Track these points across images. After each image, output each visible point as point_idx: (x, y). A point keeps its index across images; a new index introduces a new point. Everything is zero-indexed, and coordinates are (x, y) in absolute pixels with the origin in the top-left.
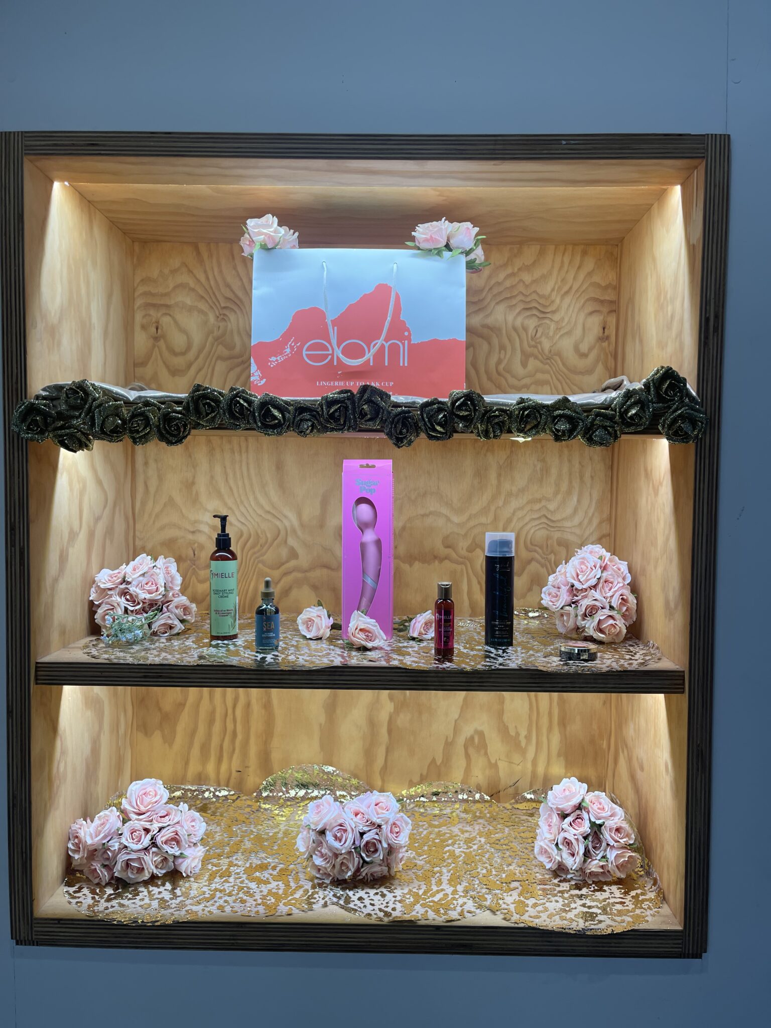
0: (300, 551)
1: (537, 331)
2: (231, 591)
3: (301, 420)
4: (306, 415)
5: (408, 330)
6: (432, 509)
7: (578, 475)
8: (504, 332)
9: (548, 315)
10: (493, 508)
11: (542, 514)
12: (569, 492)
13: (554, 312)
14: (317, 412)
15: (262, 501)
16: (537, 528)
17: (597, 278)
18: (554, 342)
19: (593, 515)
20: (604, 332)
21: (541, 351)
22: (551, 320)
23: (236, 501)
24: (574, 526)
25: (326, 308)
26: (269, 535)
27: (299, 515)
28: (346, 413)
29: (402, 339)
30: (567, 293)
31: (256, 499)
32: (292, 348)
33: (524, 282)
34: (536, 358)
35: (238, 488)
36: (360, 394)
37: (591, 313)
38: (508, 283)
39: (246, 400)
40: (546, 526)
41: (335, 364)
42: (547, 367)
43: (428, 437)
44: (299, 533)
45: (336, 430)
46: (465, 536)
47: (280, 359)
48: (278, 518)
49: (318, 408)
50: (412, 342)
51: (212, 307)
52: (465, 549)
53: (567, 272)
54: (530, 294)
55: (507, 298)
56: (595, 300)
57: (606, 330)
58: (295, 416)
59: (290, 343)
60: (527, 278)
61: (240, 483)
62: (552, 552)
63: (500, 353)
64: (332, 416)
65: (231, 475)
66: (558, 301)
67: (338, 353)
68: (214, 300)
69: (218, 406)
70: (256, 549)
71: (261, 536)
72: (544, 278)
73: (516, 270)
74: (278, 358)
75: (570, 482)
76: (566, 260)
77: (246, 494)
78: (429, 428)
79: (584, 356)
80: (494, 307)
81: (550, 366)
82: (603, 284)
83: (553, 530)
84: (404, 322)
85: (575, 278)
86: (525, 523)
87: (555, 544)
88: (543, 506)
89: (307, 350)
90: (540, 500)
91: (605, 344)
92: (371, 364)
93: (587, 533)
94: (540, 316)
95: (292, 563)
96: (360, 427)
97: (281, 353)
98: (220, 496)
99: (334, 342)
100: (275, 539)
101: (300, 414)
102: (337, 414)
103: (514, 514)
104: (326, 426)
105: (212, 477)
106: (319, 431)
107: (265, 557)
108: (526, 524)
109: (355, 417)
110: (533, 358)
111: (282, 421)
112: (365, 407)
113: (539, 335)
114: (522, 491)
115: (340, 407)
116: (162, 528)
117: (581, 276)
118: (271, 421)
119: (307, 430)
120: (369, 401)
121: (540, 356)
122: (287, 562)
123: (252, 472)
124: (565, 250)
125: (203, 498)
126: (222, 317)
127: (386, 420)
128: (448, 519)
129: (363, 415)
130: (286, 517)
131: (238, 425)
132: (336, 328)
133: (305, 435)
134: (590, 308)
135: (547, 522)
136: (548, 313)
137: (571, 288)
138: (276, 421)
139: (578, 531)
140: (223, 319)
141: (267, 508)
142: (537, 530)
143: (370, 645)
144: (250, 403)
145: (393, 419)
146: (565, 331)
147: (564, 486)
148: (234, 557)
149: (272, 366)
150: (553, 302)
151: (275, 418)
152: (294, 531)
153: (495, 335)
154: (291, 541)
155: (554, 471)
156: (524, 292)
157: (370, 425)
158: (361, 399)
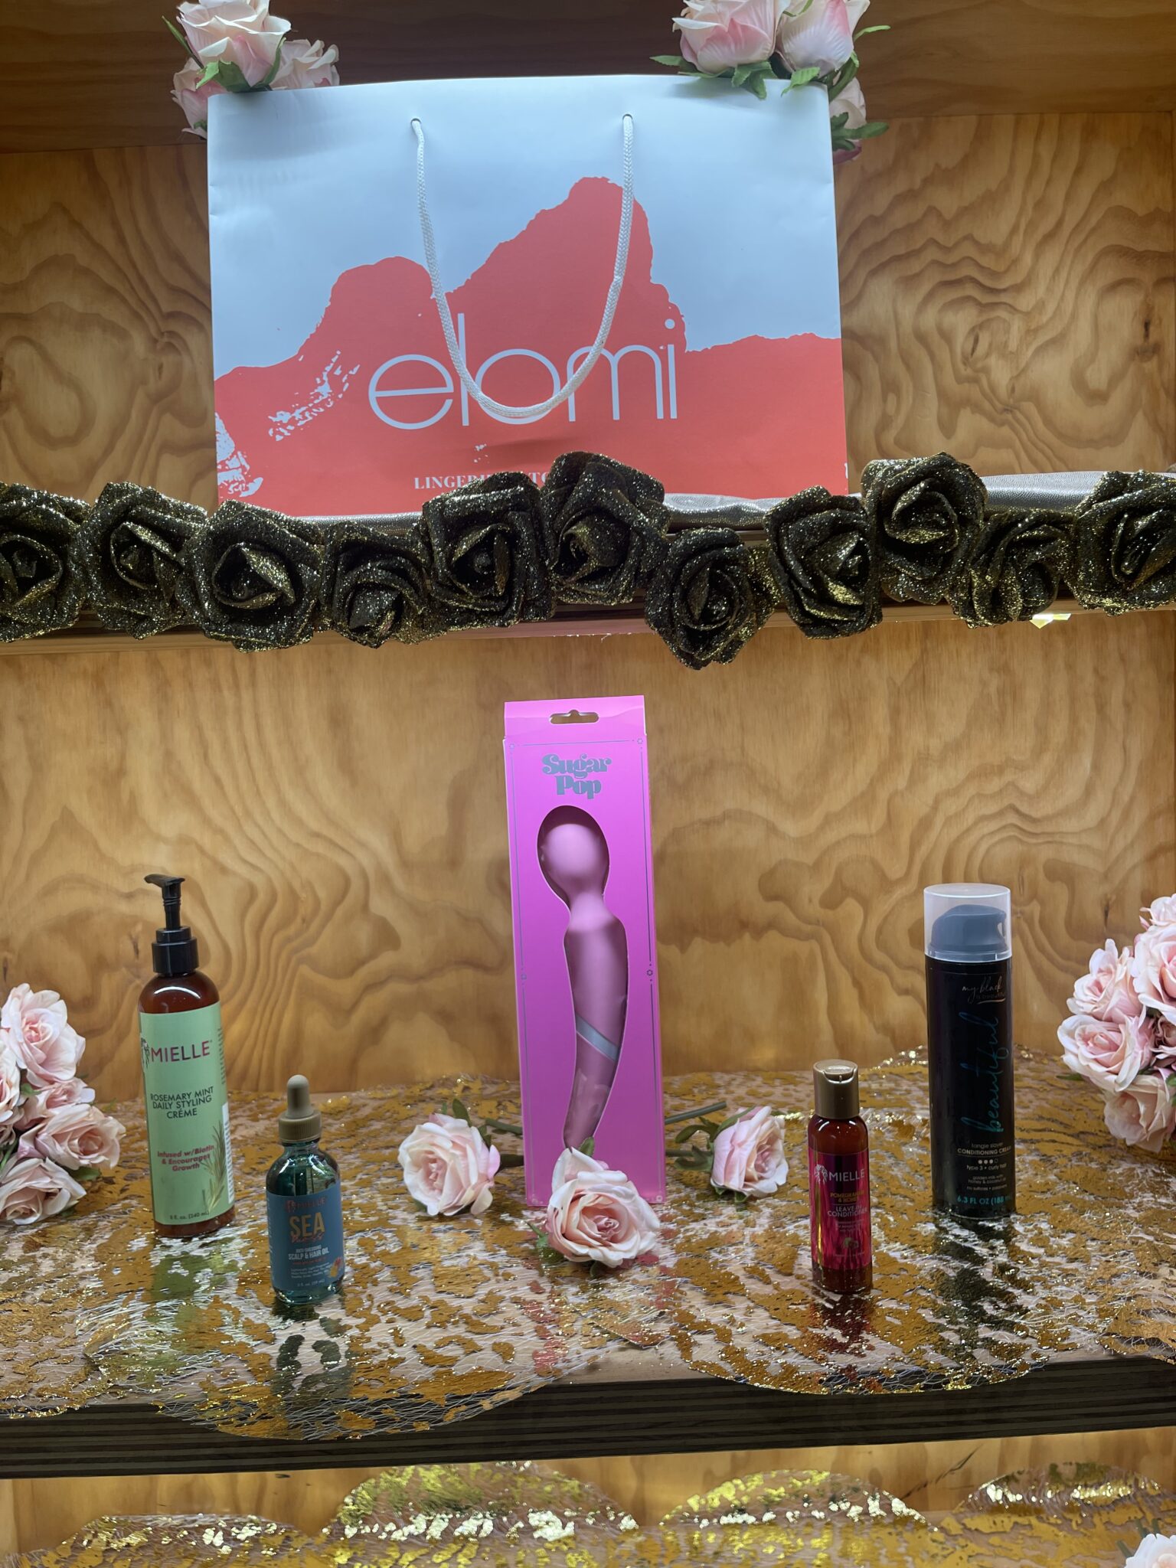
0: (404, 928)
1: (976, 341)
2: (203, 1096)
3: (357, 589)
4: (373, 571)
5: (675, 314)
6: (729, 805)
7: (1091, 701)
8: (893, 344)
9: (1004, 298)
10: (883, 795)
11: (1006, 803)
12: (1071, 746)
13: (1018, 288)
14: (412, 558)
15: (301, 809)
16: (997, 838)
17: (1122, 197)
18: (1022, 365)
19: (1132, 799)
20: (1147, 335)
21: (988, 390)
22: (1013, 309)
23: (234, 812)
24: (1085, 831)
25: (430, 256)
26: (322, 894)
27: (396, 838)
28: (512, 557)
29: (658, 339)
30: (1050, 237)
31: (282, 803)
32: (335, 382)
33: (940, 215)
34: (977, 408)
35: (235, 776)
36: (558, 486)
37: (1114, 287)
38: (900, 218)
39: (161, 530)
40: (1016, 833)
41: (466, 422)
42: (1005, 431)
43: (803, 626)
44: (399, 882)
45: (481, 618)
46: (817, 867)
47: (301, 415)
48: (343, 850)
49: (414, 543)
50: (689, 348)
51: (137, 315)
52: (816, 901)
53: (1048, 182)
54: (957, 244)
55: (898, 258)
56: (1122, 252)
57: (1152, 328)
58: (334, 575)
59: (328, 369)
60: (947, 201)
61: (241, 766)
62: (1034, 896)
63: (885, 400)
64: (462, 569)
65: (215, 749)
66: (1028, 259)
67: (473, 387)
68: (143, 295)
69: (63, 556)
70: (292, 930)
71: (303, 895)
72: (992, 199)
73: (918, 183)
74: (297, 414)
75: (1074, 720)
76: (1046, 152)
77: (258, 792)
78: (807, 592)
79: (1098, 397)
80: (865, 282)
81: (1013, 429)
82: (1141, 211)
83: (1034, 841)
84: (661, 291)
85: (1068, 198)
86: (965, 826)
87: (1041, 876)
88: (1009, 784)
89: (379, 388)
90: (1000, 770)
91: (1151, 366)
92: (572, 418)
93: (1120, 844)
94: (984, 302)
95: (387, 960)
96: (560, 603)
97: (304, 401)
98: (191, 800)
99: (459, 355)
100: (337, 903)
101: (350, 567)
102: (481, 560)
103: (935, 807)
104: (444, 605)
105: (169, 755)
106: (421, 623)
107: (314, 950)
108: (968, 830)
109: (544, 571)
110: (968, 409)
111: (291, 596)
112: (582, 530)
113: (981, 349)
114: (955, 748)
115: (489, 536)
116: (50, 890)
117: (1085, 192)
118: (250, 598)
119: (379, 622)
120: (593, 511)
121: (987, 405)
122: (373, 955)
123: (271, 736)
124: (1042, 123)
125: (149, 808)
126: (166, 339)
127: (651, 574)
128: (772, 829)
129: (571, 559)
130: (362, 845)
131: (142, 619)
132: (461, 317)
133: (376, 642)
134: (1109, 273)
135: (1019, 824)
136: (1004, 290)
137: (1060, 223)
138: (270, 597)
139: (1096, 842)
140: (170, 345)
141: (314, 825)
142: (994, 845)
143: (615, 1255)
144: (175, 537)
145: (678, 573)
146: (1048, 337)
147: (1059, 731)
148: (208, 995)
149: (279, 438)
150: (1015, 262)
151: (263, 585)
152: (385, 879)
153: (870, 357)
154: (381, 906)
155: (1032, 695)
156: (941, 238)
157: (597, 594)
158: (564, 502)
